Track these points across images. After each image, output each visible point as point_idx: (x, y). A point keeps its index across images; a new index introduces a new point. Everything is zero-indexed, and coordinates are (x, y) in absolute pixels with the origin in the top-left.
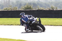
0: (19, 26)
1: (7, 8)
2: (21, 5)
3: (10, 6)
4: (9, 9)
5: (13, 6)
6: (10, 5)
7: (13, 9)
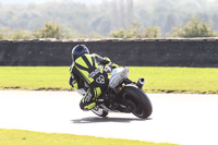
0: (165, 94)
1: (122, 29)
2: (171, 21)
3: (135, 25)
4: (131, 33)
5: (145, 26)
6: (135, 22)
7: (144, 34)
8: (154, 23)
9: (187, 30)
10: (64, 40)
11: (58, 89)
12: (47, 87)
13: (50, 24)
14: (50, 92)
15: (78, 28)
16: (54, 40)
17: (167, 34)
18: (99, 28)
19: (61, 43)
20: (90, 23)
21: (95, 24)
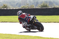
1: (24, 6)
7: (30, 7)
8: (33, 4)
9: (42, 5)
10: (8, 9)
11: (7, 22)
12: (4, 21)
13: (5, 4)
14: (5, 23)
15: (12, 5)
16: (6, 9)
17: (36, 7)
18: (18, 5)
19: (7, 10)
20: (15, 4)
21: (17, 4)
